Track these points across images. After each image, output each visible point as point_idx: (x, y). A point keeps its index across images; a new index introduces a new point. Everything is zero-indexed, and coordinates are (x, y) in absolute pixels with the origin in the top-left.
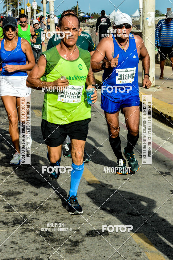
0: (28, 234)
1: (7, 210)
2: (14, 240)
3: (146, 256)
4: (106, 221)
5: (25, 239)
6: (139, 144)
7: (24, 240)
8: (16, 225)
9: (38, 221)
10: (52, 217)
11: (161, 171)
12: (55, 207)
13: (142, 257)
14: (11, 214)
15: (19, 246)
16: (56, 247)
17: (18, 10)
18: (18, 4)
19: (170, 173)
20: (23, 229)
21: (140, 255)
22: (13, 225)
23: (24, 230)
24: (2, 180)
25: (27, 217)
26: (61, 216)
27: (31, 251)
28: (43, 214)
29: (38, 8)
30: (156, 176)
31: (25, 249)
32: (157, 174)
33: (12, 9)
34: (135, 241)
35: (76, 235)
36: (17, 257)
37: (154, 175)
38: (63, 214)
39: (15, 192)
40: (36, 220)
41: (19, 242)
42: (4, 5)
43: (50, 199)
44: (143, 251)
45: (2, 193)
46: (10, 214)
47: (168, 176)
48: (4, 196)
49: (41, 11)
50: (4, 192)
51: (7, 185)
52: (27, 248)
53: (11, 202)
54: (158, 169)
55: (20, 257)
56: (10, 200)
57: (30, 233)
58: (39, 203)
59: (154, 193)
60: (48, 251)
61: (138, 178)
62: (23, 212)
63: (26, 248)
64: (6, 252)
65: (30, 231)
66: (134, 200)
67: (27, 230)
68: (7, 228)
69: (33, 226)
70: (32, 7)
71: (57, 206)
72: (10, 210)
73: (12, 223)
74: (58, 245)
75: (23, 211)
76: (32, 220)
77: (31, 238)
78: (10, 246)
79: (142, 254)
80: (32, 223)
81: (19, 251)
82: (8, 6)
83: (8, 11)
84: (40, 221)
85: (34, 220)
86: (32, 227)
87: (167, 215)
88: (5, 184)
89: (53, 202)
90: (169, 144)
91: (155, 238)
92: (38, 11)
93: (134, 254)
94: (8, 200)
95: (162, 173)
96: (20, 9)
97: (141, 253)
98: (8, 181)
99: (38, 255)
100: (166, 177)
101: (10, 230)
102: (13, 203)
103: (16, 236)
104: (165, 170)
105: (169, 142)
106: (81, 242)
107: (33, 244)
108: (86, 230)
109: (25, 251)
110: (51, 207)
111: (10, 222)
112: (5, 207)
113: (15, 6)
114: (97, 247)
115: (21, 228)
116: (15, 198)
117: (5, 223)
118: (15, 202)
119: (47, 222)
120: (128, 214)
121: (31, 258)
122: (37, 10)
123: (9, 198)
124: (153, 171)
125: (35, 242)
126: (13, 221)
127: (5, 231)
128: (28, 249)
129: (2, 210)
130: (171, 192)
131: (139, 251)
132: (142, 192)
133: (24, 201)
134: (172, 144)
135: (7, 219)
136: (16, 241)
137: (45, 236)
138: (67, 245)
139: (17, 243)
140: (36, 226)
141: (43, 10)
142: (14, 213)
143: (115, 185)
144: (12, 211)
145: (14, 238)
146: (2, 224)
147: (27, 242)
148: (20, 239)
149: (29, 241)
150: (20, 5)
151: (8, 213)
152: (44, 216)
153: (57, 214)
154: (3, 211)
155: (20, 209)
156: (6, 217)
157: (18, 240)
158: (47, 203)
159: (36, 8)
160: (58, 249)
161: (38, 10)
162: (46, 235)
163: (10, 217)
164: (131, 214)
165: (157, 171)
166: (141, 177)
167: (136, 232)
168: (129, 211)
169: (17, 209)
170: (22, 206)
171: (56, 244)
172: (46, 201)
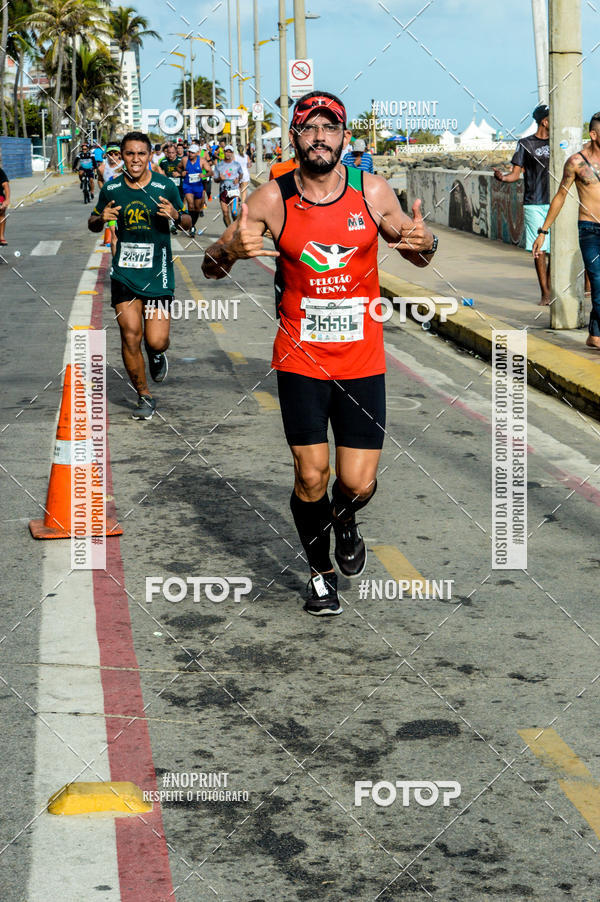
0: (241, 730)
1: (183, 664)
2: (203, 747)
3: (560, 791)
4: (451, 697)
5: (233, 743)
6: (543, 486)
7: (230, 746)
8: (209, 708)
9: (268, 695)
10: (306, 685)
12: (313, 659)
13: (548, 793)
14: (193, 676)
15: (216, 763)
16: (316, 766)
20: (226, 718)
21: (545, 788)
22: (199, 708)
23: (231, 719)
25: (236, 684)
26: (331, 683)
27: (249, 778)
28: (282, 676)
29: (266, 117)
30: (588, 572)
32: (590, 568)
34: (533, 750)
35: (370, 734)
37: (582, 569)
38: (334, 676)
39: (205, 617)
40: (261, 693)
41: (217, 752)
43: (300, 636)
44: (553, 778)
45: (170, 619)
46: (190, 678)
48: (174, 629)
49: (276, 125)
50: (174, 616)
52: (237, 768)
53: (195, 642)
54: (594, 555)
56: (191, 638)
57: (246, 728)
58: (269, 647)
61: (540, 580)
62: (226, 672)
63: (234, 769)
65: (246, 723)
66: (528, 638)
67: (239, 720)
68: (184, 713)
69: (255, 711)
70: (251, 115)
71: (319, 656)
73: (198, 701)
74: (320, 762)
75: (228, 669)
76: (252, 694)
77: (249, 742)
78: (193, 764)
79: (550, 785)
80: (251, 702)
84: (274, 697)
85: (256, 693)
86: (249, 713)
89: (307, 645)
91: (587, 741)
92: (268, 127)
93: (528, 786)
94: (187, 638)
97: (546, 781)
99: (267, 788)
101: (193, 718)
102: (198, 647)
103: (209, 735)
106: (385, 753)
107: (254, 760)
108: (397, 721)
110: (302, 659)
111: (190, 699)
112: (178, 658)
114: (428, 767)
115: (221, 714)
116: (205, 633)
117: (179, 702)
118: (206, 643)
119: (291, 698)
120: (513, 676)
122: (265, 124)
123: (188, 634)
124: (581, 560)
125: (258, 751)
126: (201, 696)
127: (179, 722)
128: (242, 772)
129: (169, 665)
131: (541, 776)
132: (550, 618)
133: (228, 640)
135: (184, 689)
136: (208, 749)
137: (287, 737)
138: (347, 761)
139: (210, 756)
140: (264, 708)
141: (278, 123)
142: (203, 675)
143: (477, 599)
144: (197, 669)
145: (204, 741)
146: (171, 704)
147: (238, 754)
148: (220, 745)
149: (244, 749)
151: (185, 675)
152: (282, 684)
153: (320, 678)
154: (173, 669)
155: (219, 662)
156: (181, 685)
157: (213, 747)
158: (290, 647)
159: (262, 119)
160: (324, 771)
161: (267, 122)
162: (289, 734)
163: (192, 685)
164: (520, 677)
165: (593, 560)
166: (549, 576)
167: (535, 726)
168: (516, 668)
169: (211, 665)
170: (225, 656)
171: (317, 759)
172: (288, 641)
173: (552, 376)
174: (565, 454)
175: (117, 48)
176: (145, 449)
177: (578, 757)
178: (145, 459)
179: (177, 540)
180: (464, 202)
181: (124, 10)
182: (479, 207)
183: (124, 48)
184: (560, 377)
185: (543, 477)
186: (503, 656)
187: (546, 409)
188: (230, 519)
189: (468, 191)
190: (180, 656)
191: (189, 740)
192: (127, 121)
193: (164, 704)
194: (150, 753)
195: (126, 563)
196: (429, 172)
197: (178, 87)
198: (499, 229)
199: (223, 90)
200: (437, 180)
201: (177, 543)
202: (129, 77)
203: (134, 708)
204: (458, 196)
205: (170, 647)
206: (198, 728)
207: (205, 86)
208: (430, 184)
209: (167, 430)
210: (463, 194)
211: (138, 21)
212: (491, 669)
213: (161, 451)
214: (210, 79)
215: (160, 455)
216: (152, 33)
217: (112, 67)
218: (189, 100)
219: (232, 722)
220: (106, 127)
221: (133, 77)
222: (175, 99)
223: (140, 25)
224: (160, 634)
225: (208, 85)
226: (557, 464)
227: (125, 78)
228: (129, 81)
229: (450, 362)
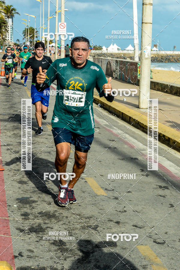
0: (43, 242)
1: (23, 217)
2: (30, 248)
3: (152, 269)
5: (41, 247)
7: (39, 248)
8: (32, 233)
11: (160, 184)
12: (67, 217)
14: (27, 222)
15: (35, 254)
16: (69, 257)
17: (35, 41)
18: (35, 36)
19: (168, 187)
20: (38, 238)
21: (147, 268)
22: (29, 233)
23: (40, 238)
24: (20, 188)
26: (73, 226)
27: (46, 260)
28: (57, 223)
30: (155, 189)
31: (41, 258)
32: (156, 188)
33: (30, 40)
34: (142, 253)
35: (87, 246)
36: (33, 266)
37: (153, 188)
38: (74, 224)
39: (31, 200)
40: (50, 229)
41: (35, 250)
42: (24, 37)
44: (149, 264)
45: (19, 201)
46: (26, 222)
47: (166, 190)
51: (24, 193)
52: (42, 256)
54: (157, 183)
55: (35, 265)
56: (26, 208)
58: (52, 212)
59: (156, 206)
60: (62, 261)
61: (140, 191)
62: (38, 221)
64: (23, 260)
68: (24, 235)
70: (46, 39)
71: (69, 216)
72: (27, 217)
73: (29, 231)
74: (70, 255)
75: (38, 220)
76: (47, 229)
77: (46, 247)
79: (149, 267)
80: (46, 232)
81: (35, 259)
82: (26, 38)
83: (26, 42)
84: (54, 230)
85: (48, 229)
87: (168, 228)
88: (22, 192)
89: (65, 212)
90: (165, 160)
91: (160, 251)
92: (51, 43)
93: (141, 267)
94: (25, 208)
95: (160, 187)
96: (37, 40)
97: (147, 265)
98: (25, 189)
99: (52, 264)
100: (165, 191)
101: (27, 237)
102: (29, 211)
103: (32, 244)
104: (163, 184)
105: (165, 158)
106: (92, 253)
107: (48, 253)
108: (96, 241)
109: (40, 259)
110: (63, 217)
111: (26, 230)
112: (22, 215)
113: (32, 38)
115: (36, 236)
116: (31, 206)
117: (22, 231)
118: (31, 209)
120: (134, 226)
121: (46, 267)
123: (25, 206)
124: (153, 185)
125: (50, 251)
126: (29, 229)
127: (22, 238)
128: (43, 258)
129: (19, 217)
130: (170, 206)
131: (145, 263)
132: (144, 205)
133: (39, 209)
134: (167, 160)
135: (24, 226)
136: (32, 249)
137: (59, 246)
139: (32, 252)
142: (30, 221)
144: (28, 219)
145: (30, 246)
146: (19, 232)
147: (42, 251)
148: (36, 248)
150: (37, 37)
151: (24, 221)
152: (57, 226)
155: (36, 217)
157: (34, 248)
162: (60, 244)
163: (27, 225)
164: (136, 226)
165: (157, 185)
166: (143, 190)
167: (142, 245)
168: (135, 223)
169: (33, 218)
170: (38, 215)
171: (69, 254)
172: (58, 210)
173: (140, 123)
174: (145, 149)
175: (6, 17)
176: (12, 141)
177: (157, 256)
178: (12, 145)
179: (22, 173)
180: (111, 68)
181: (9, 6)
182: (115, 69)
183: (8, 17)
184: (142, 123)
185: (139, 156)
186: (130, 218)
187: (138, 134)
188: (39, 166)
189: (112, 65)
190: (23, 214)
191: (26, 245)
192: (8, 39)
193: (17, 231)
194: (12, 249)
195: (5, 180)
196: (100, 58)
197: (24, 30)
198: (121, 76)
199: (38, 31)
200: (102, 61)
201: (22, 174)
202: (10, 26)
203: (7, 233)
204: (109, 66)
205: (19, 211)
206: (29, 241)
207: (32, 30)
208: (100, 62)
209: (19, 136)
210: (110, 65)
211: (13, 9)
212: (126, 223)
213: (17, 143)
214: (34, 28)
215: (16, 144)
216: (17, 13)
217: (5, 23)
218: (27, 34)
219: (40, 239)
220: (2, 41)
221: (11, 26)
222: (23, 33)
223: (14, 11)
224: (16, 206)
225: (33, 29)
226: (143, 152)
227: (9, 26)
228: (10, 27)
229: (107, 117)
